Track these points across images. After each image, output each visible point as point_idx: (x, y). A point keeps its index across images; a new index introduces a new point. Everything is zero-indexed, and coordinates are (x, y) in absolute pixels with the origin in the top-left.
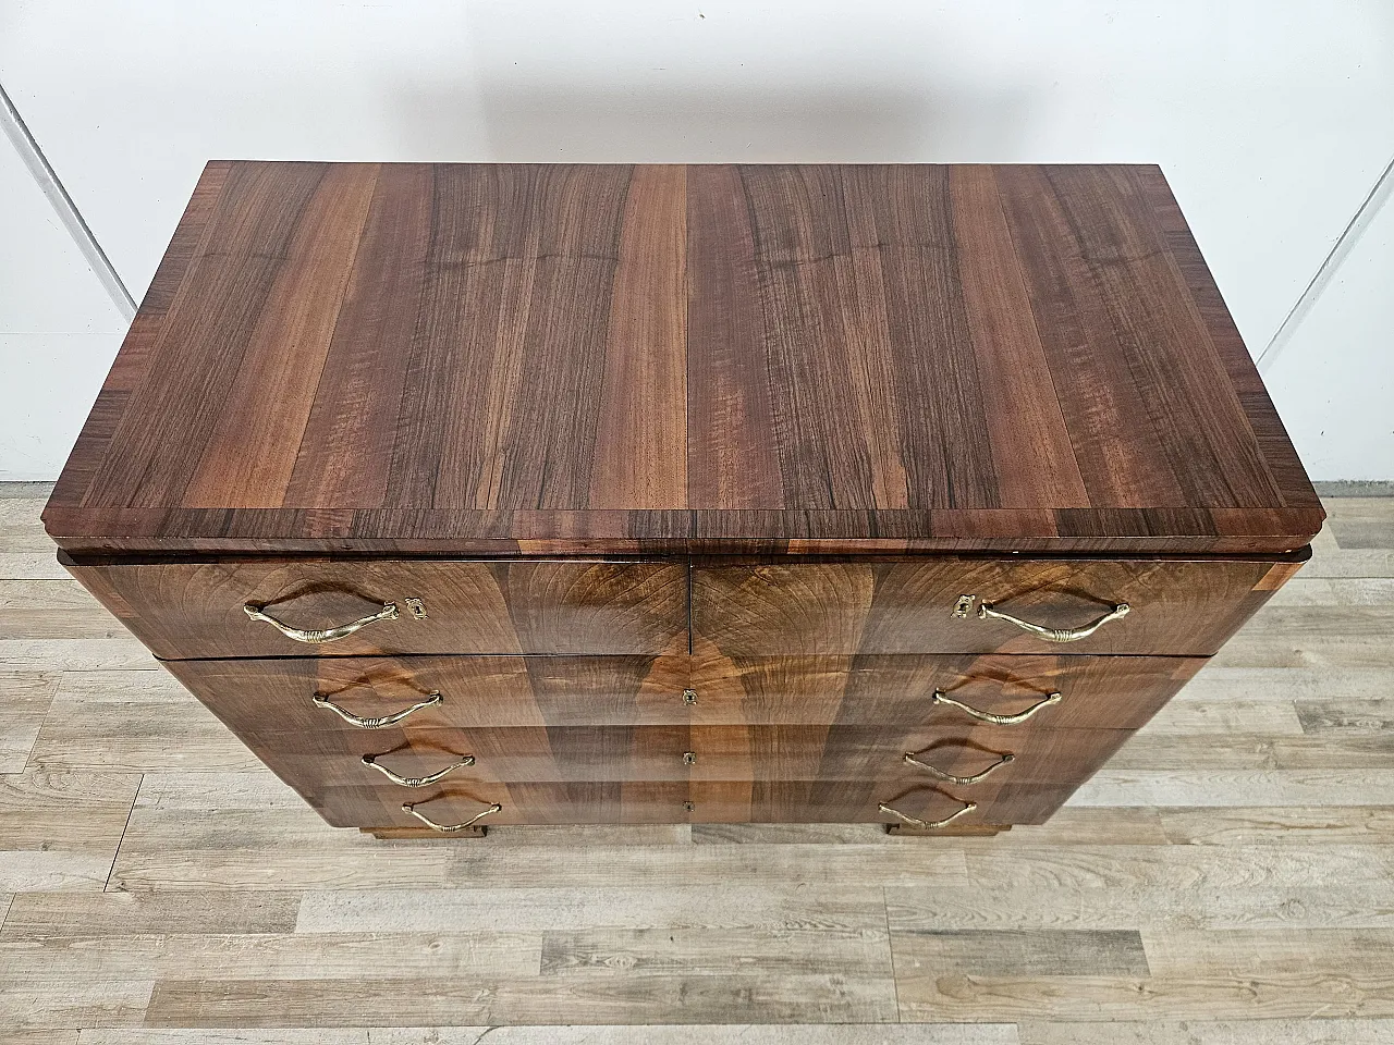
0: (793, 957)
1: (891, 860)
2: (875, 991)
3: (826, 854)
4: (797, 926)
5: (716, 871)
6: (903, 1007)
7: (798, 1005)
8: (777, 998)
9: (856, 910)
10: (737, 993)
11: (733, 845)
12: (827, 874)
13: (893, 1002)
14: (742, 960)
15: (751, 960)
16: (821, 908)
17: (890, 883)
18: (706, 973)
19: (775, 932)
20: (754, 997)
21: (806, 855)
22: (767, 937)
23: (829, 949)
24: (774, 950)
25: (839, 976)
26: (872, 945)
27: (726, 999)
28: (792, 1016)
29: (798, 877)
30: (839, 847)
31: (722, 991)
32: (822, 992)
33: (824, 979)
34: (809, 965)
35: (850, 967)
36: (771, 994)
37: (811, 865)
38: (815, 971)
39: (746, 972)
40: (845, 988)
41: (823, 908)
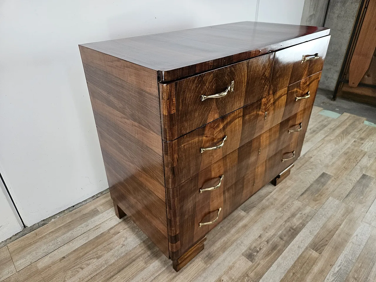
0: (290, 216)
1: (281, 189)
2: (308, 210)
3: (271, 196)
4: (283, 211)
5: (258, 214)
6: (315, 208)
7: (301, 223)
8: (296, 225)
9: (287, 201)
10: (290, 230)
11: (255, 208)
12: (276, 199)
13: (312, 209)
14: (283, 224)
15: (284, 223)
16: (282, 205)
17: (286, 193)
18: (280, 232)
19: (281, 215)
20: (293, 228)
21: (268, 199)
22: (281, 217)
23: (293, 210)
24: (285, 218)
25: (300, 212)
26: (297, 204)
27: (290, 233)
28: (303, 225)
29: (272, 204)
30: (271, 194)
31: (287, 232)
32: (301, 217)
33: (299, 215)
34: (293, 215)
35: (299, 209)
36: (295, 225)
37: (271, 200)
38: (296, 215)
39: (286, 225)
40: (304, 213)
41: (283, 205)
